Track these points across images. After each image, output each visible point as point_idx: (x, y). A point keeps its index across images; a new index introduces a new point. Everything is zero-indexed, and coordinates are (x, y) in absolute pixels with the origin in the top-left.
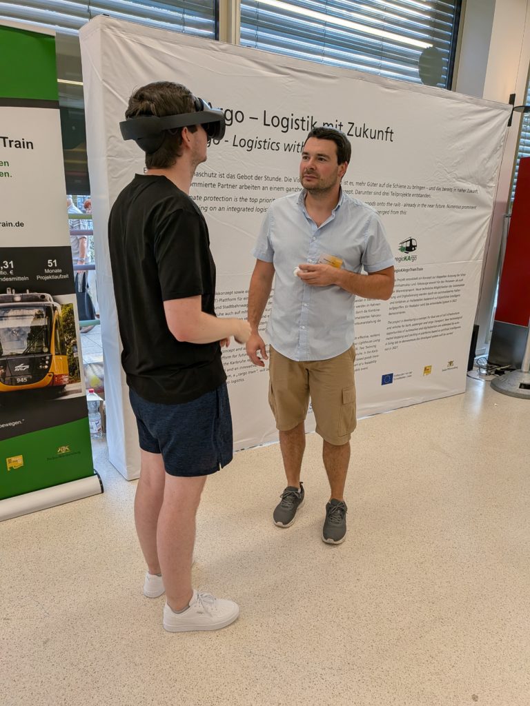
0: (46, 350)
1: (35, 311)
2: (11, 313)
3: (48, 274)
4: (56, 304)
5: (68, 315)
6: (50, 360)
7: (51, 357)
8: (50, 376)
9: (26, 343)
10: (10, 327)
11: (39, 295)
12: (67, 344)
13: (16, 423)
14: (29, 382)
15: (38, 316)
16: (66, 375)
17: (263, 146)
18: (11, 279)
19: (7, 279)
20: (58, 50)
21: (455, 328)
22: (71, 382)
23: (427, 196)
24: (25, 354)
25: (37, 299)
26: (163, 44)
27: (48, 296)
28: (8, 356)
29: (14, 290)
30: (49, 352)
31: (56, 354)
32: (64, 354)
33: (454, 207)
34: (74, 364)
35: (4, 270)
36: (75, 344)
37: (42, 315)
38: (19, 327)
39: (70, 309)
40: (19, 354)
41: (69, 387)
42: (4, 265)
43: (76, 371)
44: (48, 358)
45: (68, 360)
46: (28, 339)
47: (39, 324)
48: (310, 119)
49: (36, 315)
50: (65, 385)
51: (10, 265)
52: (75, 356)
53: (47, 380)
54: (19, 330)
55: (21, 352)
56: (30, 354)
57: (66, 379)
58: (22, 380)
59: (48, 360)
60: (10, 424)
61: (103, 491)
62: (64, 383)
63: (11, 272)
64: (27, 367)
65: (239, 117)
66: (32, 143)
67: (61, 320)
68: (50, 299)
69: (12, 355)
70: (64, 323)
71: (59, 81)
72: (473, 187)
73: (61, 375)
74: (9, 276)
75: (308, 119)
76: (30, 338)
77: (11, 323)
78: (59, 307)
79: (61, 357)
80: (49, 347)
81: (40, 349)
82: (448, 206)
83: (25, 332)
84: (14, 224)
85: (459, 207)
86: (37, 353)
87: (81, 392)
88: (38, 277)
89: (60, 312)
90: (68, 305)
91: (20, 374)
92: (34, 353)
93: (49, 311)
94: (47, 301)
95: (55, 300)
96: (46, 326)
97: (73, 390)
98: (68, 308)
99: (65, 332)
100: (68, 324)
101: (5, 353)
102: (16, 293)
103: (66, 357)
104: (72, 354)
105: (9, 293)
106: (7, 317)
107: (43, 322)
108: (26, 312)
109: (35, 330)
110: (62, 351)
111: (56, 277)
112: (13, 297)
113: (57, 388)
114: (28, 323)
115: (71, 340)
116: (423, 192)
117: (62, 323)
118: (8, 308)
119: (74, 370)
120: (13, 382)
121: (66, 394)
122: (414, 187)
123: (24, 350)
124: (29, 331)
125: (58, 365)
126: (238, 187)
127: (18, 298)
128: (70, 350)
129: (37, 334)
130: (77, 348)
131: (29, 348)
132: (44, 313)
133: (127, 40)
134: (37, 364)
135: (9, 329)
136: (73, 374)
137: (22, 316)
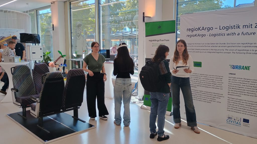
17: (219, 35)
61: (170, 116)
65: (212, 29)
126: (211, 46)
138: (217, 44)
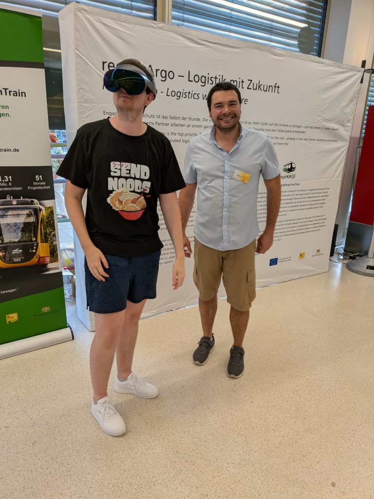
0: (34, 239)
1: (26, 212)
2: (10, 213)
3: (36, 186)
4: (41, 207)
5: (49, 215)
6: (37, 246)
7: (38, 244)
8: (37, 257)
9: (20, 234)
10: (9, 222)
11: (29, 200)
12: (49, 235)
13: (13, 290)
14: (22, 261)
15: (29, 215)
16: (48, 257)
17: (187, 96)
18: (10, 189)
19: (6, 189)
20: (43, 27)
21: (322, 226)
22: (51, 262)
23: (303, 132)
24: (19, 242)
25: (28, 203)
26: (117, 23)
27: (36, 201)
28: (7, 243)
29: (12, 197)
30: (36, 240)
31: (41, 242)
32: (47, 242)
33: (322, 140)
34: (53, 249)
35: (5, 182)
36: (54, 235)
37: (32, 214)
38: (15, 223)
39: (51, 210)
40: (16, 242)
41: (50, 266)
42: (5, 179)
43: (55, 254)
44: (35, 245)
45: (50, 246)
46: (22, 231)
47: (30, 221)
48: (221, 77)
49: (27, 214)
50: (47, 264)
51: (9, 179)
52: (54, 244)
53: (35, 260)
54: (16, 225)
55: (16, 240)
56: (23, 242)
57: (48, 260)
58: (17, 260)
59: (35, 246)
60: (9, 291)
61: (73, 339)
62: (47, 263)
63: (10, 184)
64: (21, 251)
65: (171, 75)
66: (25, 93)
67: (45, 218)
68: (37, 203)
69: (10, 242)
70: (47, 220)
71: (44, 49)
72: (336, 126)
73: (44, 257)
74: (9, 187)
75: (220, 77)
76: (23, 230)
77: (10, 220)
78: (43, 209)
79: (44, 244)
80: (36, 237)
81: (30, 238)
82: (318, 140)
83: (19, 226)
84: (12, 150)
85: (325, 141)
86: (28, 241)
87: (58, 269)
88: (29, 188)
89: (44, 213)
90: (49, 208)
91: (16, 256)
92: (25, 241)
93: (36, 212)
94: (35, 204)
95: (40, 204)
96: (34, 222)
97: (53, 267)
98: (50, 210)
99: (47, 226)
100: (50, 221)
101: (6, 241)
102: (14, 198)
103: (48, 244)
104: (52, 242)
105: (8, 199)
106: (7, 215)
107: (32, 219)
108: (20, 212)
109: (26, 225)
110: (45, 240)
111: (41, 188)
112: (11, 201)
113: (42, 266)
114: (22, 220)
115: (51, 232)
116: (300, 130)
117: (46, 220)
118: (7, 210)
119: (54, 253)
120: (11, 261)
121: (48, 270)
122: (294, 126)
123: (18, 239)
124: (22, 226)
125: (43, 250)
126: (170, 125)
127: (14, 202)
128: (51, 240)
129: (28, 228)
130: (56, 238)
131: (22, 237)
132: (33, 213)
133: (92, 20)
134: (28, 249)
135: (8, 224)
136: (53, 257)
137: (18, 215)
138: (184, 119)
